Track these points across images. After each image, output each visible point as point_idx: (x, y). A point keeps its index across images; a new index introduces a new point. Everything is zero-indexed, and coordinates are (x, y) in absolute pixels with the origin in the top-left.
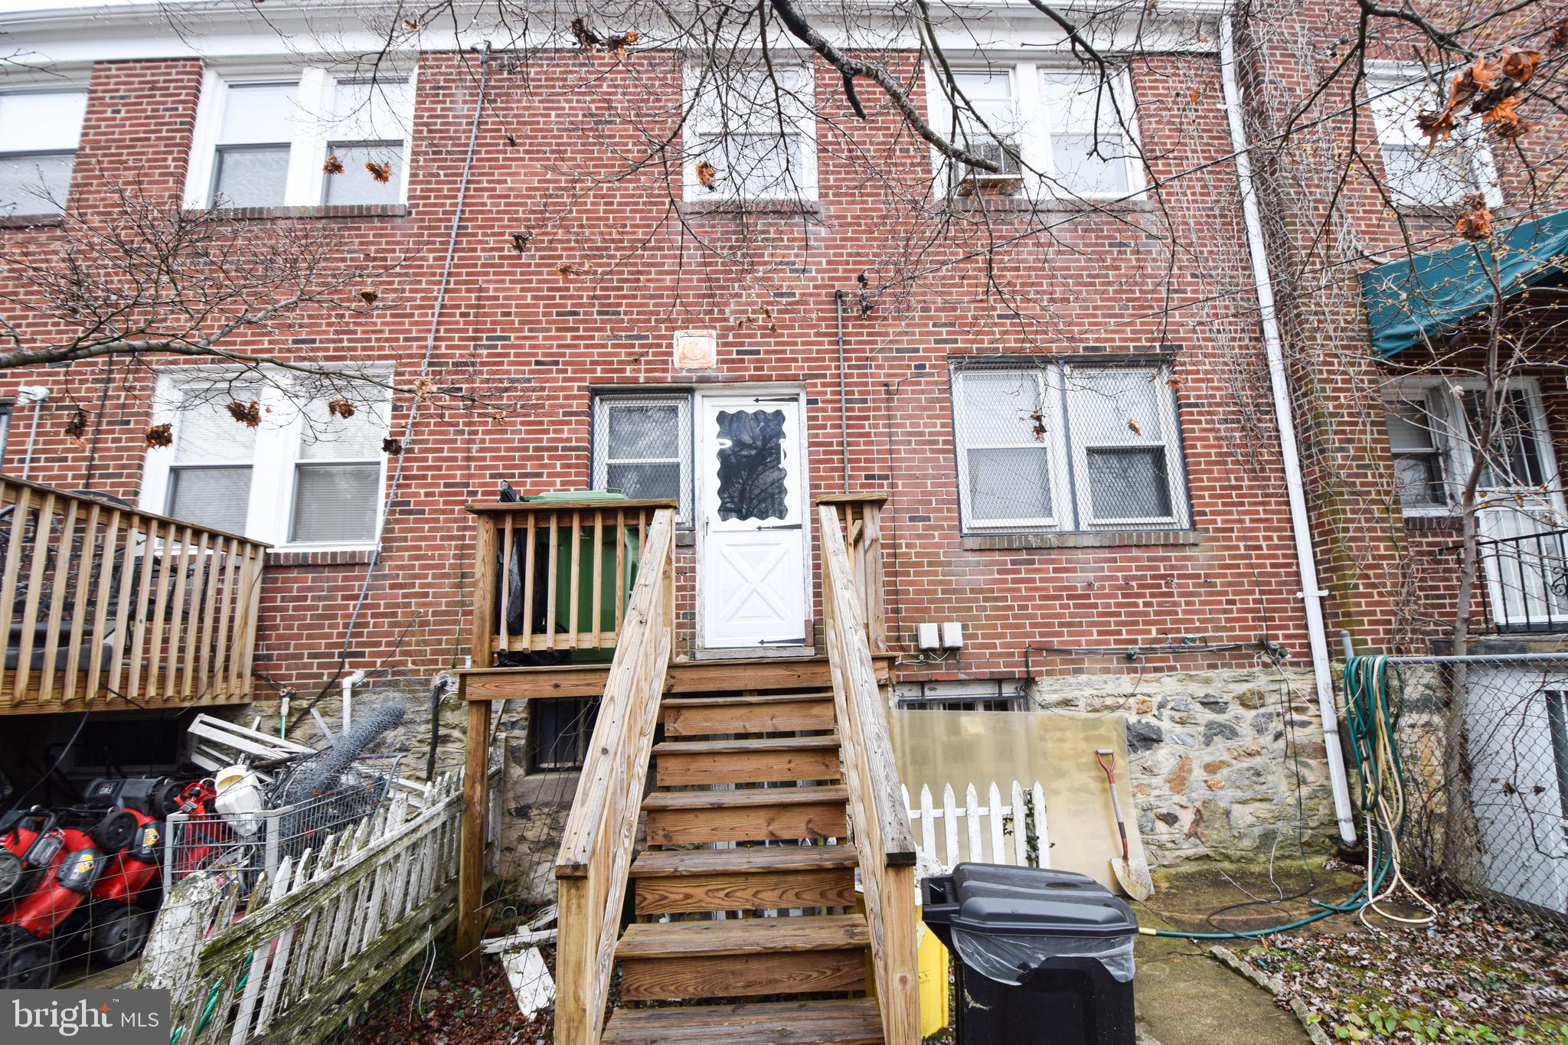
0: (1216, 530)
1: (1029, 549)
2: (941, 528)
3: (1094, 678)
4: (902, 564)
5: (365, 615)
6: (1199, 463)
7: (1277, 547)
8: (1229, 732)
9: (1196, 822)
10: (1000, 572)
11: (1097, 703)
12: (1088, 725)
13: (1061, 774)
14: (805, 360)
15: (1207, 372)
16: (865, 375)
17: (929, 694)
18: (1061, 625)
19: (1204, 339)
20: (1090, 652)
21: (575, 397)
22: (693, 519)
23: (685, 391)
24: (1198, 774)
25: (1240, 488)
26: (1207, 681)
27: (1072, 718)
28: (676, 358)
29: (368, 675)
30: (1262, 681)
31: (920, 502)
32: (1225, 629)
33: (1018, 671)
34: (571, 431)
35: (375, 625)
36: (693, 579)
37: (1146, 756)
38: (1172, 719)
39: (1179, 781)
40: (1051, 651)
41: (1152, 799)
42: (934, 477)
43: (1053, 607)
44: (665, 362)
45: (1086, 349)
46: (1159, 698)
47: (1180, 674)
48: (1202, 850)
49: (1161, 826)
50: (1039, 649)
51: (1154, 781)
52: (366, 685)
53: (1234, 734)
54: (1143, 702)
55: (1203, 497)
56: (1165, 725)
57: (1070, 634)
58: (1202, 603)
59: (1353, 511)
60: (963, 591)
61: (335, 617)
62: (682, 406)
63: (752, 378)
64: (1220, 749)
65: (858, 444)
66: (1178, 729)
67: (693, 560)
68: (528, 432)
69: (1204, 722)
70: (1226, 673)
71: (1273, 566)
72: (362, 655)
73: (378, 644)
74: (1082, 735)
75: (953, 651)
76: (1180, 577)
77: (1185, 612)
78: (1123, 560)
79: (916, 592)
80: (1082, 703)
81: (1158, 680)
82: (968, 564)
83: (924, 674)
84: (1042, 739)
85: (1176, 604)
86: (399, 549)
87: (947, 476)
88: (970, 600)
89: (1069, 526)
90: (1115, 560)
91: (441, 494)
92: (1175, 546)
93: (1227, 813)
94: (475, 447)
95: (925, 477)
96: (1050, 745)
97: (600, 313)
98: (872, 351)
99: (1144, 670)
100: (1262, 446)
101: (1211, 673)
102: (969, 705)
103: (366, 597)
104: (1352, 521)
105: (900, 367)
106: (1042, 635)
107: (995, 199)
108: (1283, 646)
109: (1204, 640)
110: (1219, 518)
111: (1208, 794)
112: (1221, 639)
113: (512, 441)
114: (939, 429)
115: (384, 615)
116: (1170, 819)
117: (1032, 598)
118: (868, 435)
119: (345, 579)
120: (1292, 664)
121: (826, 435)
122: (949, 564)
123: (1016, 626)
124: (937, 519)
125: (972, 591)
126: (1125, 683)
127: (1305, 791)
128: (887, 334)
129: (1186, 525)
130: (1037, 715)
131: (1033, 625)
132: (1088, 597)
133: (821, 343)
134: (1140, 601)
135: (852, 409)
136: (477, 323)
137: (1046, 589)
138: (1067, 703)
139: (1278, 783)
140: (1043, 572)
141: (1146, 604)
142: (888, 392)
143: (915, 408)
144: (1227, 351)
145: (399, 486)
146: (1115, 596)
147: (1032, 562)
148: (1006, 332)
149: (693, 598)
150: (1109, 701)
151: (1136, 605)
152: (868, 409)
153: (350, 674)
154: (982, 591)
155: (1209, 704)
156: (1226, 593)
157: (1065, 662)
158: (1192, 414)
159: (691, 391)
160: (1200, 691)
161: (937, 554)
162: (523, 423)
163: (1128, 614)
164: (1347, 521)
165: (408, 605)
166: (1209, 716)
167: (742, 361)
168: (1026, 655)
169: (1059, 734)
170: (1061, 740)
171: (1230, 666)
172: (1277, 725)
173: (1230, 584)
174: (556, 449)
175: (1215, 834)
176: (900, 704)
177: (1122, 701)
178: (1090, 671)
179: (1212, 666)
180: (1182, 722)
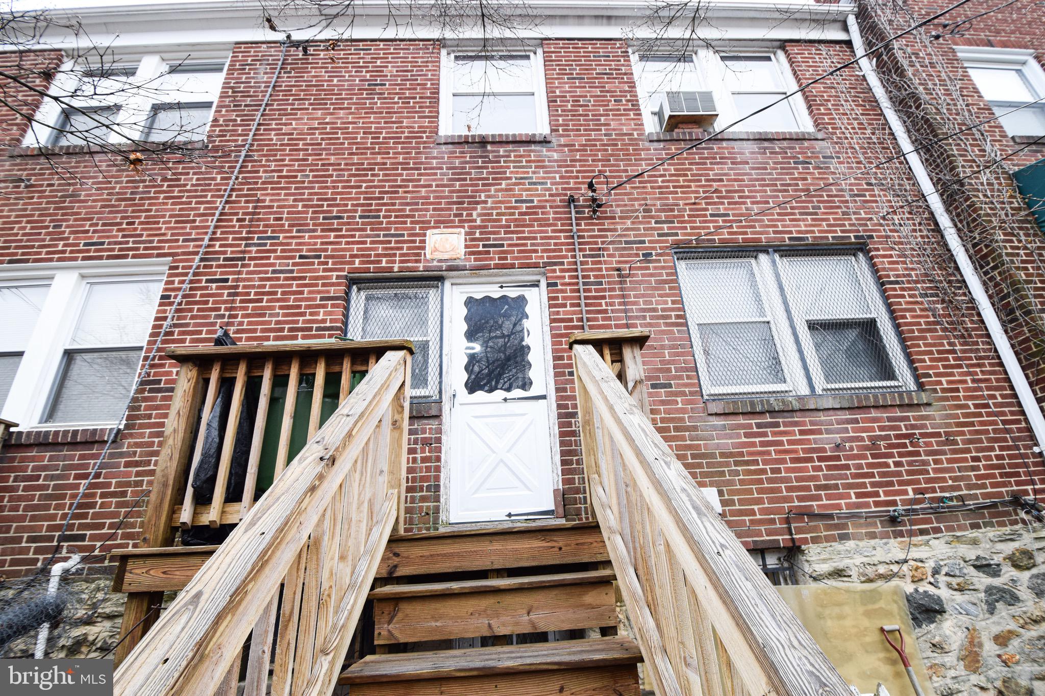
0: (944, 390)
1: (772, 412)
2: (683, 394)
3: (862, 544)
5: (93, 495)
6: (913, 331)
8: (1010, 596)
10: (747, 435)
11: (870, 571)
12: (866, 598)
14: (544, 251)
15: (899, 256)
16: (600, 262)
18: (818, 488)
19: (891, 231)
20: (851, 516)
21: (333, 285)
22: (440, 392)
23: (434, 279)
24: (990, 648)
25: (954, 352)
26: (975, 542)
27: (847, 591)
28: (428, 251)
29: (84, 560)
30: (1026, 540)
31: (660, 370)
32: (977, 487)
33: (782, 539)
34: (325, 313)
35: (103, 505)
36: (439, 450)
37: (933, 631)
38: (949, 586)
39: (972, 658)
40: (813, 516)
41: (950, 683)
42: (672, 347)
43: (805, 469)
44: (419, 255)
45: (790, 239)
46: (930, 565)
47: (946, 535)
50: (800, 515)
51: (947, 660)
52: (79, 572)
53: (1015, 599)
54: (917, 568)
55: (924, 361)
56: (944, 593)
57: (829, 497)
58: (949, 461)
60: (713, 456)
61: (63, 497)
62: (433, 291)
63: (497, 267)
64: (1005, 616)
65: (596, 319)
66: (958, 596)
67: (440, 431)
68: (285, 315)
69: (982, 587)
70: (990, 533)
71: (1004, 422)
72: (82, 538)
73: (101, 526)
74: (861, 609)
76: (923, 436)
77: (935, 471)
78: (865, 420)
80: (854, 573)
81: (927, 543)
82: (715, 428)
84: (820, 616)
85: (925, 463)
86: (142, 426)
87: (682, 346)
88: (721, 464)
89: (804, 390)
90: (856, 421)
92: (910, 404)
95: (663, 347)
96: (829, 623)
97: (361, 217)
98: (603, 243)
99: (911, 534)
100: (963, 315)
101: (974, 534)
103: (97, 476)
105: (629, 256)
106: (800, 499)
107: (696, 131)
109: (961, 498)
110: (943, 380)
112: (975, 497)
113: (270, 323)
114: (670, 305)
115: (113, 495)
117: (783, 461)
118: (606, 311)
119: (82, 457)
121: (565, 313)
122: (695, 428)
123: (772, 490)
124: (678, 385)
125: (722, 455)
126: (894, 549)
128: (615, 230)
129: (912, 386)
131: (790, 489)
132: (838, 458)
133: (558, 238)
134: (890, 461)
135: (589, 291)
136: (250, 226)
137: (796, 451)
138: (839, 573)
140: (790, 434)
141: (898, 465)
142: (619, 276)
143: (646, 289)
144: (911, 239)
145: (152, 366)
146: (864, 457)
147: (777, 425)
148: (719, 227)
149: (438, 469)
150: (882, 569)
151: (887, 465)
152: (604, 290)
153: (65, 559)
154: (731, 455)
155: (982, 567)
156: (968, 451)
157: (828, 528)
158: (895, 290)
159: (441, 279)
160: (971, 553)
161: (682, 419)
162: (281, 308)
163: (881, 475)
165: (139, 484)
166: (985, 580)
167: (488, 253)
168: (788, 521)
169: (837, 610)
170: (841, 617)
171: (992, 525)
173: (970, 441)
174: (311, 329)
177: (895, 568)
178: (856, 537)
179: (975, 526)
180: (960, 589)
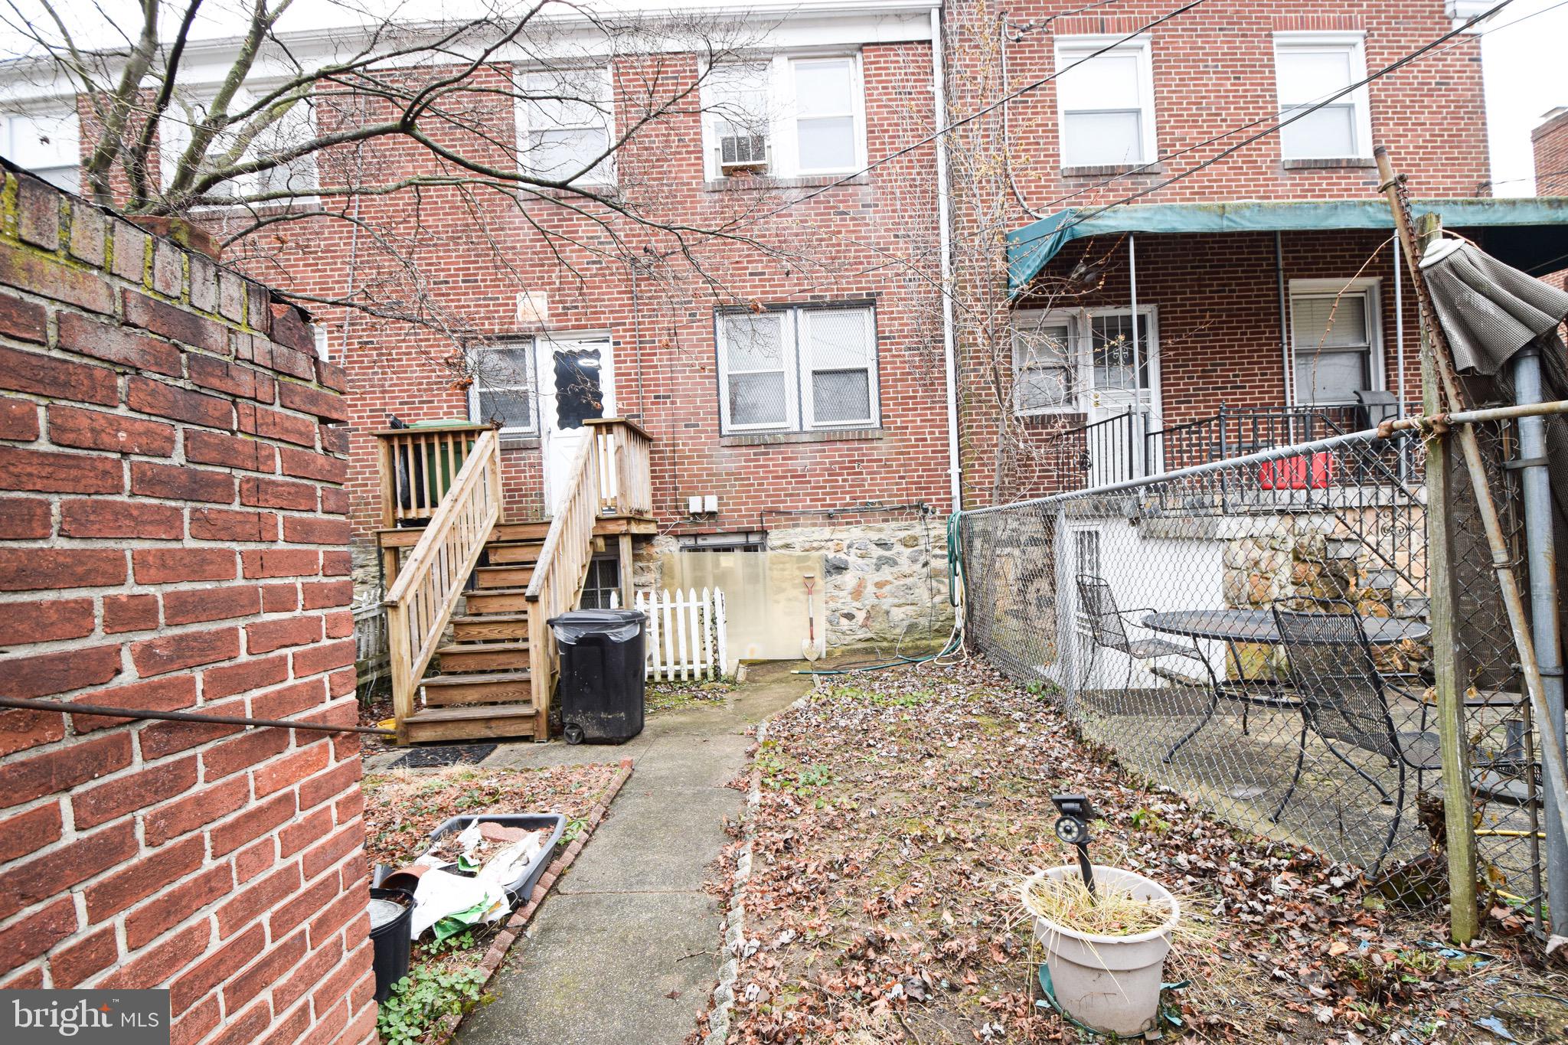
0: (897, 428)
1: (767, 444)
2: (706, 431)
3: (806, 529)
4: (680, 457)
6: (887, 381)
7: (937, 439)
8: (892, 562)
9: (867, 618)
10: (746, 460)
11: (807, 545)
12: (800, 559)
13: (781, 590)
14: (610, 312)
15: (899, 312)
16: (653, 322)
17: (700, 542)
18: (786, 495)
19: (899, 287)
20: (803, 513)
22: (539, 429)
23: (529, 338)
24: (870, 589)
25: (915, 397)
26: (880, 530)
27: (790, 556)
28: (519, 313)
30: (918, 529)
31: (693, 414)
32: (896, 496)
33: (756, 526)
36: (541, 470)
37: (838, 579)
38: (856, 555)
39: (857, 593)
40: (779, 513)
41: (839, 605)
42: (703, 396)
43: (781, 483)
44: (512, 317)
45: (812, 297)
46: (848, 542)
47: (863, 526)
48: (869, 635)
49: (844, 621)
50: (770, 512)
51: (841, 594)
53: (895, 563)
54: (838, 544)
55: (889, 405)
56: (852, 559)
57: (791, 501)
58: (882, 478)
59: (977, 414)
60: (720, 475)
62: (528, 348)
63: (574, 327)
64: (886, 573)
65: (648, 373)
66: (860, 561)
67: (541, 458)
69: (877, 556)
70: (893, 525)
71: (933, 452)
74: (796, 566)
75: (712, 514)
76: (869, 461)
77: (870, 485)
78: (830, 450)
79: (689, 476)
80: (797, 546)
81: (849, 529)
82: (724, 456)
83: (695, 529)
84: (772, 569)
85: (864, 480)
87: (711, 395)
88: (725, 480)
89: (797, 428)
90: (824, 451)
91: (369, 417)
92: (866, 440)
93: (888, 613)
94: (387, 383)
95: (695, 396)
96: (776, 573)
97: (464, 281)
98: (658, 303)
99: (840, 524)
100: (933, 367)
101: (884, 525)
102: (728, 549)
104: (975, 421)
105: (678, 315)
106: (772, 502)
107: (750, 179)
108: (934, 506)
109: (882, 503)
110: (899, 420)
111: (876, 601)
112: (892, 502)
113: (411, 378)
114: (707, 360)
116: (850, 617)
117: (767, 478)
118: (656, 367)
120: (940, 518)
121: (626, 368)
122: (711, 456)
123: (756, 497)
124: (704, 425)
125: (727, 474)
126: (826, 532)
127: (938, 599)
128: (668, 291)
129: (878, 425)
130: (769, 552)
131: (767, 496)
132: (804, 476)
133: (622, 299)
134: (840, 478)
135: (644, 348)
136: (379, 292)
137: (777, 471)
138: (787, 546)
139: (922, 594)
140: (775, 460)
141: (844, 480)
142: (669, 335)
143: (688, 346)
144: (915, 296)
146: (823, 475)
147: (767, 453)
148: (755, 287)
149: (541, 483)
150: (815, 544)
151: (837, 481)
152: (656, 348)
154: (733, 474)
155: (881, 545)
156: (899, 471)
157: (787, 520)
158: (886, 344)
159: (532, 337)
160: (875, 536)
161: (703, 450)
163: (832, 487)
164: (971, 421)
165: (355, 492)
166: (880, 552)
167: (566, 314)
168: (761, 515)
169: (782, 566)
170: (783, 570)
171: (897, 520)
172: (922, 559)
173: (902, 465)
175: (877, 626)
176: (682, 549)
177: (823, 544)
178: (804, 526)
179: (885, 521)
180: (862, 557)
